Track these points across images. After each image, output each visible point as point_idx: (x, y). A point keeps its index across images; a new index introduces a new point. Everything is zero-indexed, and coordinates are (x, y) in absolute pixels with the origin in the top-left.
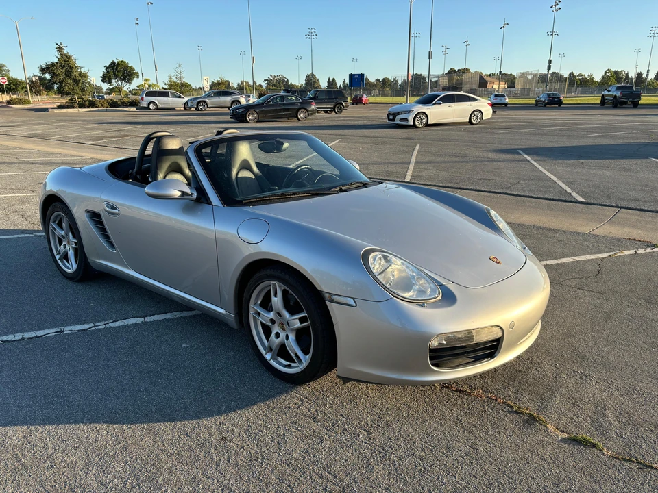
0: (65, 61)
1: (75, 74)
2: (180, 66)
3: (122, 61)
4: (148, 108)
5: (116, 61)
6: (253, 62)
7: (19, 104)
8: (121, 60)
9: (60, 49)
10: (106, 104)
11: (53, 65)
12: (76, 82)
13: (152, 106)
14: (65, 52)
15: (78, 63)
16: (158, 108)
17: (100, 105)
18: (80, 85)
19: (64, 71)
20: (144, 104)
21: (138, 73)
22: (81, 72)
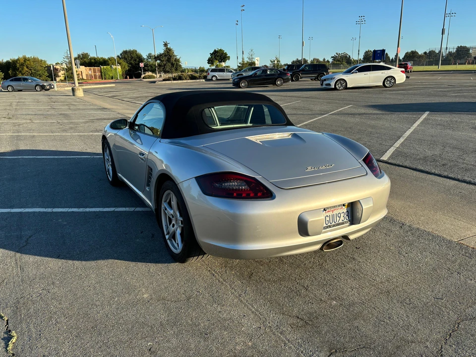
0: (168, 52)
1: (173, 60)
3: (220, 50)
4: (211, 80)
5: (217, 50)
6: (303, 45)
7: (149, 78)
9: (166, 45)
11: (161, 55)
12: (173, 64)
13: (214, 79)
14: (169, 47)
15: (175, 53)
16: (217, 80)
17: (184, 79)
18: (175, 66)
19: (166, 58)
20: (209, 77)
21: (229, 57)
22: (176, 59)
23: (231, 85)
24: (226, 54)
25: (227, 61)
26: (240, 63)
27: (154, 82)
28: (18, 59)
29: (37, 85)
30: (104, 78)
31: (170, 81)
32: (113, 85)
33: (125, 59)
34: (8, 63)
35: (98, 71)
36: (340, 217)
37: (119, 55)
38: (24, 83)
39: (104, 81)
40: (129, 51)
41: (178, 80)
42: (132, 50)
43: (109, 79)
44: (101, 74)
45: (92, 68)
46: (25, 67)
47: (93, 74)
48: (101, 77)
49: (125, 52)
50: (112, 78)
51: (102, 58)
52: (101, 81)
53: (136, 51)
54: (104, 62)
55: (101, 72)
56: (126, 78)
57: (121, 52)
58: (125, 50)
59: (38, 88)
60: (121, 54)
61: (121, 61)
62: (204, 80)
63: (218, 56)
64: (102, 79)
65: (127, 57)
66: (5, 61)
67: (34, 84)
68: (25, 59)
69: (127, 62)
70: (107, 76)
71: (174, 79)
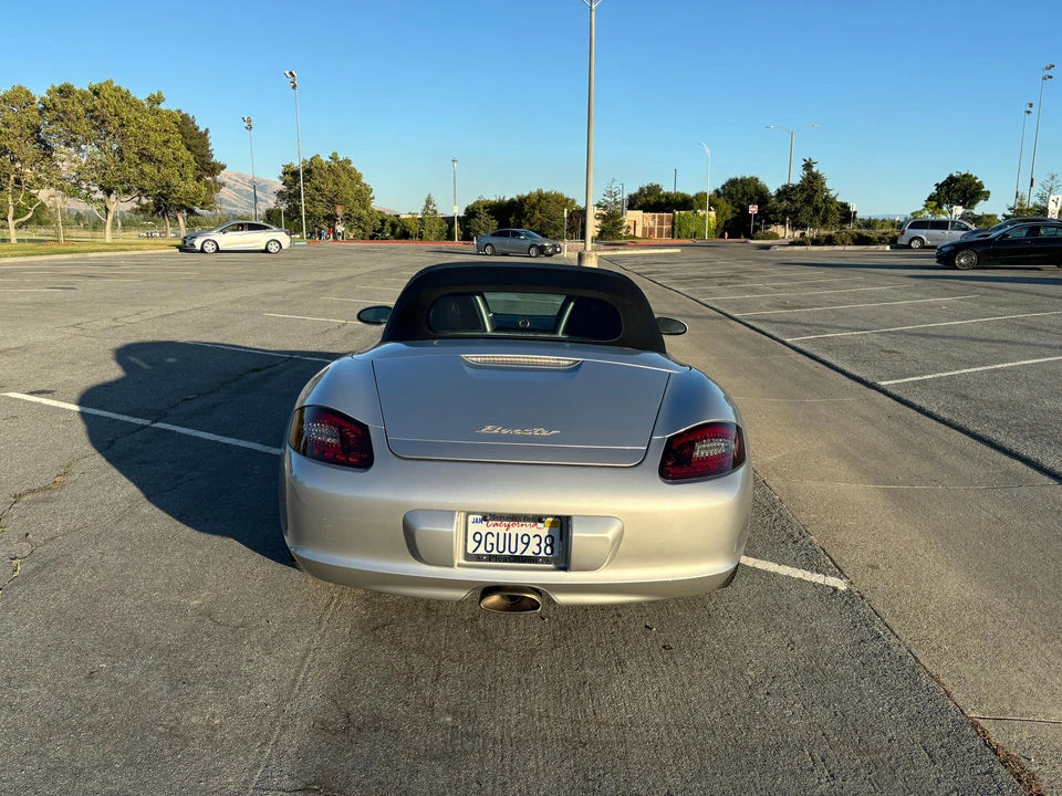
0: (810, 182)
1: (818, 200)
2: (1053, 178)
3: (965, 175)
4: (909, 247)
5: (955, 175)
7: (764, 239)
8: (964, 173)
9: (808, 166)
10: (849, 241)
11: (793, 188)
12: (817, 210)
13: (915, 244)
14: (814, 170)
15: (828, 185)
16: (924, 247)
17: (840, 242)
18: (821, 214)
19: (804, 196)
20: (903, 241)
21: (988, 192)
22: (827, 197)
23: (933, 262)
24: (980, 186)
25: (982, 202)
26: (1010, 209)
27: (767, 247)
28: (529, 197)
29: (532, 246)
30: (676, 235)
31: (804, 248)
32: (678, 250)
33: (730, 196)
34: (512, 202)
35: (668, 220)
36: (528, 544)
37: (719, 187)
38: (513, 240)
39: (676, 241)
40: (742, 180)
41: (823, 245)
42: (748, 177)
43: (687, 237)
44: (673, 228)
45: (657, 215)
46: (537, 212)
47: (656, 227)
48: (672, 233)
49: (733, 183)
50: (695, 235)
51: (683, 194)
52: (669, 240)
53: (757, 179)
54: (685, 203)
55: (673, 224)
56: (722, 236)
57: (724, 183)
58: (733, 177)
59: (533, 251)
60: (723, 187)
61: (721, 201)
62: (888, 248)
63: (955, 191)
64: (673, 237)
65: (734, 192)
66: (507, 199)
67: (528, 243)
68: (541, 197)
69: (733, 204)
70: (684, 231)
71: (815, 242)
